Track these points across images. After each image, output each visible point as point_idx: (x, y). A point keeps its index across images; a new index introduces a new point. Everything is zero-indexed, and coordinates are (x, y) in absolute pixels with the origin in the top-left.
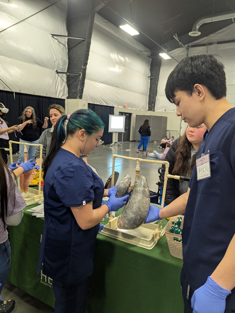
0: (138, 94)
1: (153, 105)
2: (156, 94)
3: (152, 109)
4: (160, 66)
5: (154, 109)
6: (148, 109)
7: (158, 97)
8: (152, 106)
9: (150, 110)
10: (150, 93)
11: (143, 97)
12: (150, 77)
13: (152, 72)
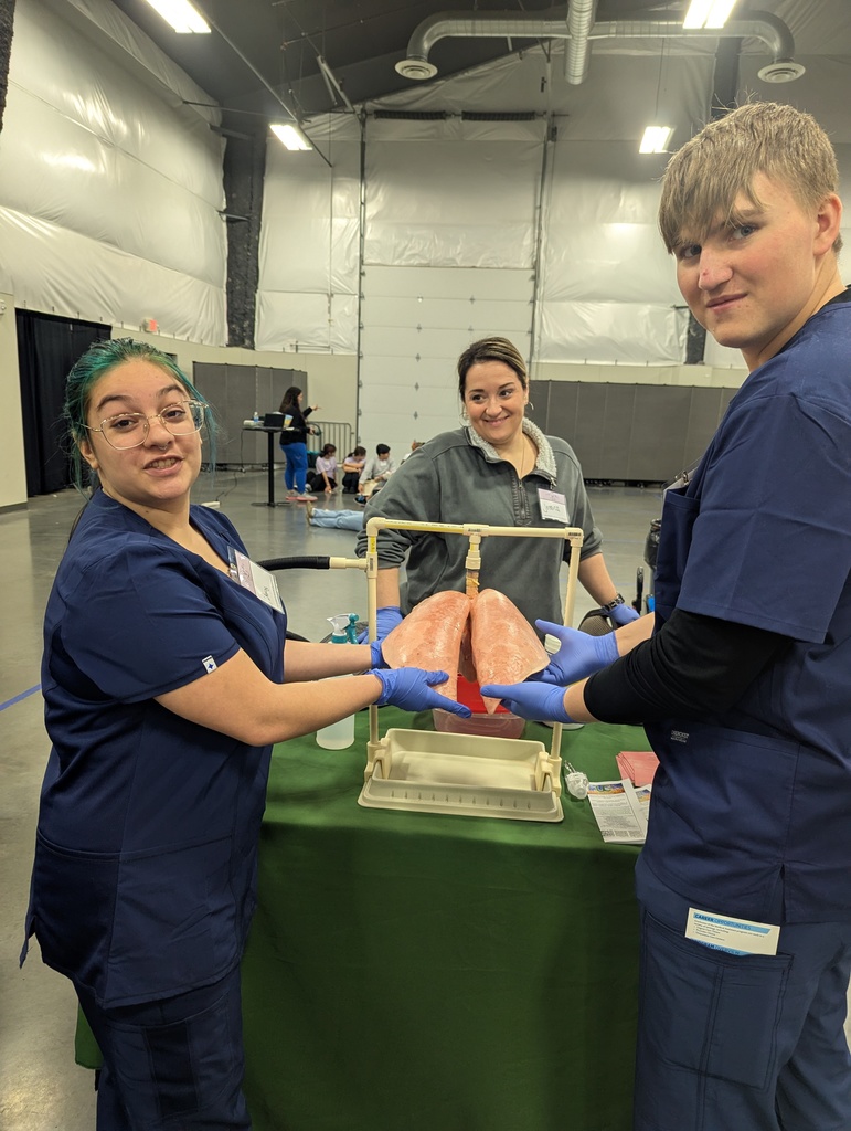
0: (189, 278)
1: (246, 324)
2: (256, 283)
3: (244, 342)
4: (263, 173)
5: (253, 342)
6: (230, 340)
7: (264, 293)
8: (243, 330)
9: (236, 345)
10: (228, 276)
11: (206, 291)
12: (226, 211)
13: (234, 196)
